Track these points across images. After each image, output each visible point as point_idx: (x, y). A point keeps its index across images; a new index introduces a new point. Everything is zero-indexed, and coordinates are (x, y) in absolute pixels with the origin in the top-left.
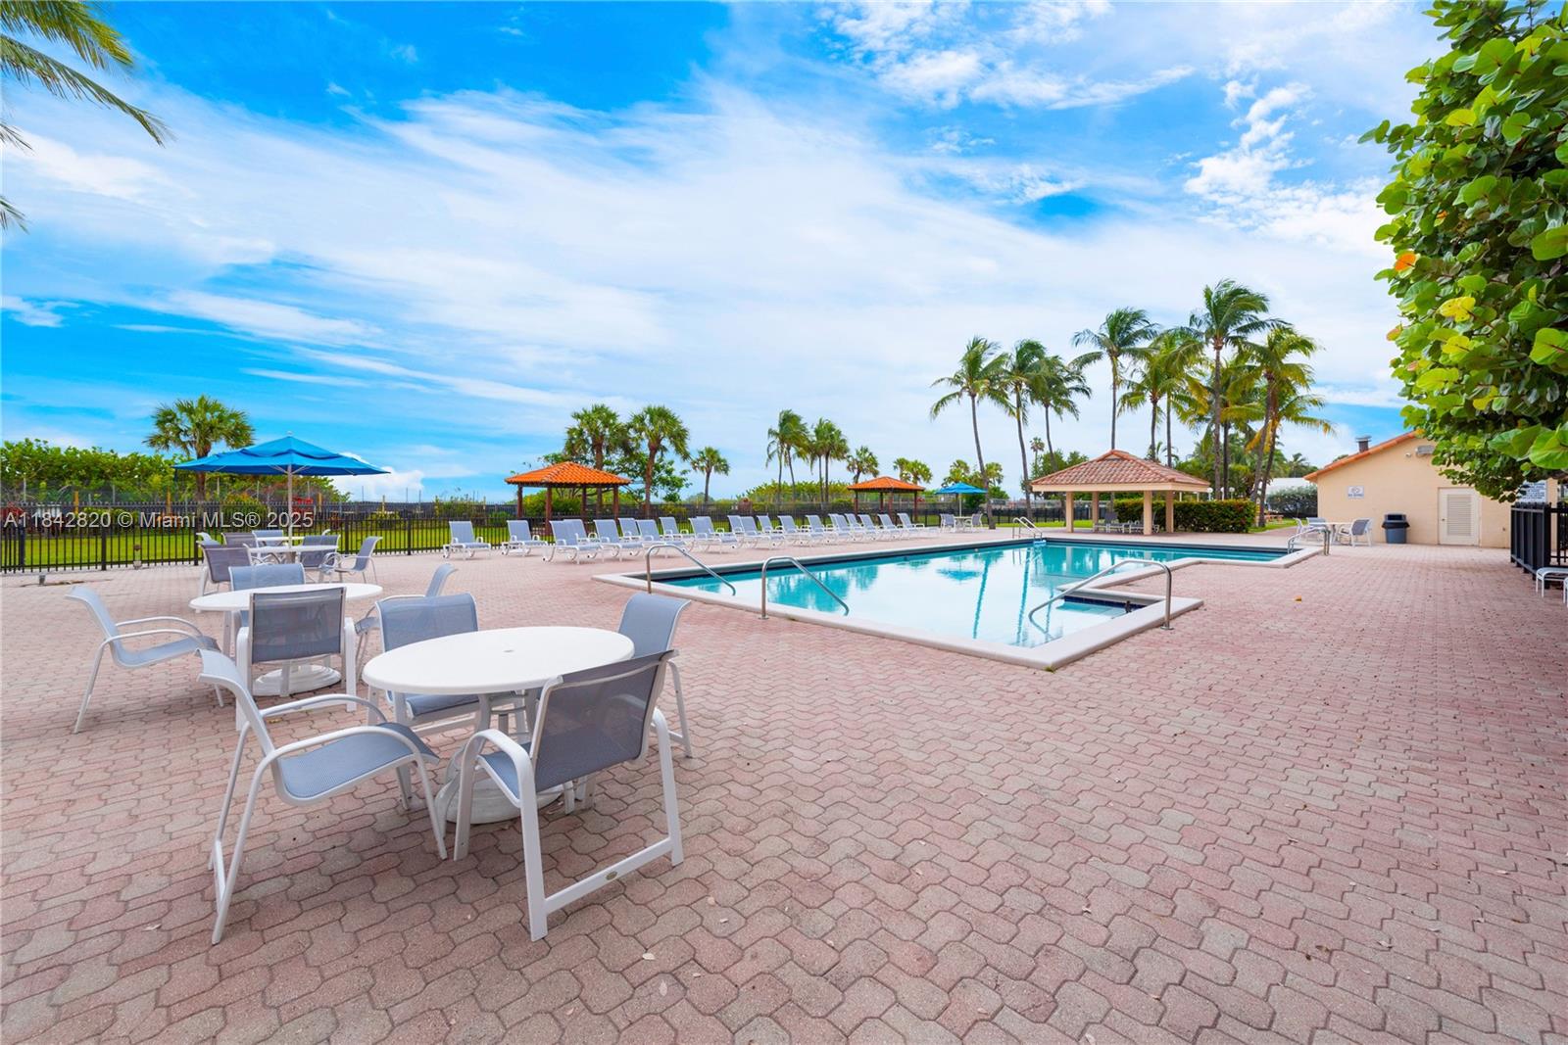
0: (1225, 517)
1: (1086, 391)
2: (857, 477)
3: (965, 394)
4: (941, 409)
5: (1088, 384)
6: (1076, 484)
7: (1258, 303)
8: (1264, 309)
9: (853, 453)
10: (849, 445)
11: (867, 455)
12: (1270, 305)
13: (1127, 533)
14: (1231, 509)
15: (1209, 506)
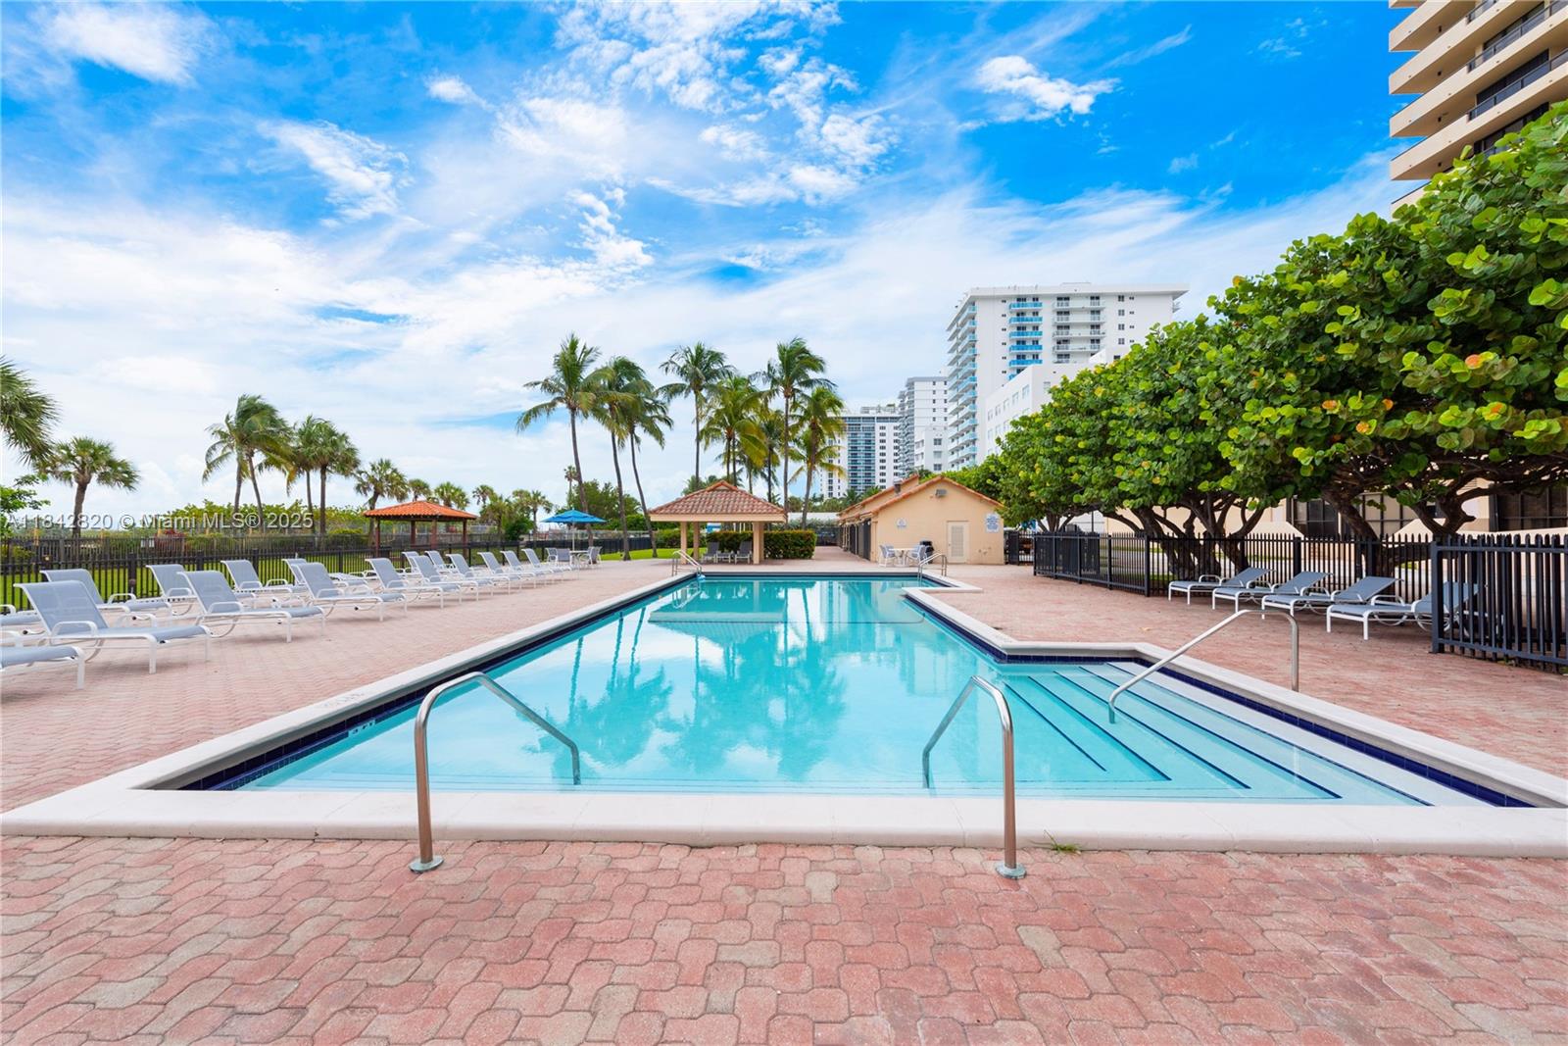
0: (796, 544)
1: (668, 422)
2: (373, 501)
3: (561, 406)
4: (532, 421)
5: (670, 415)
6: (695, 513)
7: (816, 364)
8: (822, 369)
9: (366, 467)
10: (359, 456)
11: (389, 472)
12: (827, 367)
13: (733, 563)
14: (802, 538)
15: (785, 536)
